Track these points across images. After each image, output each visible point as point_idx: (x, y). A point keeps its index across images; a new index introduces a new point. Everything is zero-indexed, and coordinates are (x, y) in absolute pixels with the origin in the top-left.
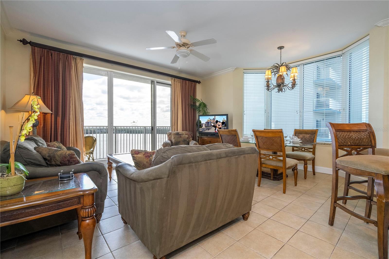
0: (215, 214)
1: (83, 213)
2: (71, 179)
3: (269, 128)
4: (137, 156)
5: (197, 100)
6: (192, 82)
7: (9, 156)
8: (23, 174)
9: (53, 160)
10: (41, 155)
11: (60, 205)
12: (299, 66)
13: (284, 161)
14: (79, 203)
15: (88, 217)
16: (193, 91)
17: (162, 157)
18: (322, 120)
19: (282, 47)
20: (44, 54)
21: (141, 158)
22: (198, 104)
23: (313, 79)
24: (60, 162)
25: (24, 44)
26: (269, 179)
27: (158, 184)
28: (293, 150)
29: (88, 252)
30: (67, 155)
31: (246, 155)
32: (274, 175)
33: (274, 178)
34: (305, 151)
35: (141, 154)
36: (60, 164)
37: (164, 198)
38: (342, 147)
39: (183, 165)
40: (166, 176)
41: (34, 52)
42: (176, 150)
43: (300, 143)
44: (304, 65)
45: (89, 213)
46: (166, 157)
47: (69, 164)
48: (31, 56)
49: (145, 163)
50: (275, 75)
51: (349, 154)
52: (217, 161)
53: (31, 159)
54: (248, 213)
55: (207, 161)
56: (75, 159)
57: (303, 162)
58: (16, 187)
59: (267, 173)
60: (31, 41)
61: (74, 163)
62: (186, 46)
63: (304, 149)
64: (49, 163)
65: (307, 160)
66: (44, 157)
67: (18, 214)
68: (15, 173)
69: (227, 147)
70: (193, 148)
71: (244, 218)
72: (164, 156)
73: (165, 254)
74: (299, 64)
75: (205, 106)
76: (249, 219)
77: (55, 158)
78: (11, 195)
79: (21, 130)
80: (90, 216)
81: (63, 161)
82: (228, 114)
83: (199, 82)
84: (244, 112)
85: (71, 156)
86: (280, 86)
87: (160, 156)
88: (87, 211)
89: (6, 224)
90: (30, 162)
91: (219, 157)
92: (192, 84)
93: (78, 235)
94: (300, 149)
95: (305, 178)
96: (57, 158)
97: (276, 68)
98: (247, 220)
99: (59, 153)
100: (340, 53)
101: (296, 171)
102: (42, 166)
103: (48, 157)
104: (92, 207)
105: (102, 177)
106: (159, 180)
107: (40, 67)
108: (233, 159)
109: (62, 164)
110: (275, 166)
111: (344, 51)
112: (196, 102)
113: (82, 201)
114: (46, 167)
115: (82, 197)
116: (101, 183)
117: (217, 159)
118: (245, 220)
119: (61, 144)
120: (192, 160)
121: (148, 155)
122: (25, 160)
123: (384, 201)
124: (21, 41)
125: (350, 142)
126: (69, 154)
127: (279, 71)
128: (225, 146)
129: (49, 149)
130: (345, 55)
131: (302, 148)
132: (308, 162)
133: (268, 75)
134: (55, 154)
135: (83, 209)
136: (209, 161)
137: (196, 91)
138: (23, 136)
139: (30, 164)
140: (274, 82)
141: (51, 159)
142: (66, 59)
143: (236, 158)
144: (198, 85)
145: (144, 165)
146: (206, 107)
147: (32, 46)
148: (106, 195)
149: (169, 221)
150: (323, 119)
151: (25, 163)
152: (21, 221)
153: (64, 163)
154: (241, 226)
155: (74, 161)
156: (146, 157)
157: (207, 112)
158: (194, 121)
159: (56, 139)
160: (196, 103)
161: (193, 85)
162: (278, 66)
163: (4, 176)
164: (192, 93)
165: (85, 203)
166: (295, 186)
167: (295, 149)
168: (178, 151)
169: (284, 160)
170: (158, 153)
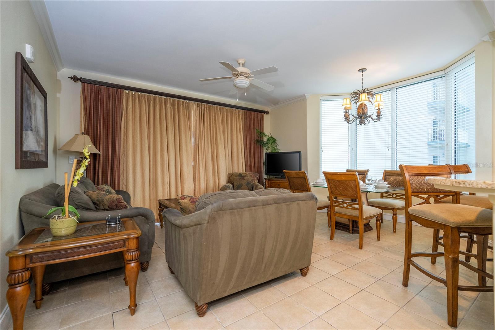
0: (264, 265)
1: (128, 256)
2: (118, 223)
3: (354, 168)
4: (182, 202)
5: (264, 134)
6: (258, 113)
7: (63, 199)
8: (76, 217)
9: (102, 204)
10: (91, 199)
11: (107, 247)
12: (391, 90)
13: (360, 210)
14: (124, 246)
15: (133, 260)
16: (260, 123)
17: (205, 202)
18: (441, 156)
19: (364, 70)
20: (94, 90)
21: (187, 203)
22: (265, 139)
23: (427, 101)
24: (109, 207)
25: (75, 81)
26: (347, 232)
27: (198, 229)
28: (382, 197)
29: (132, 295)
30: (115, 200)
31: (301, 202)
32: (353, 227)
33: (353, 230)
34: (397, 197)
35: (186, 200)
36: (108, 208)
37: (204, 244)
38: (416, 194)
39: (224, 211)
40: (206, 222)
41: (85, 88)
42: (219, 195)
43: (387, 187)
44: (396, 89)
45: (134, 257)
46: (208, 203)
47: (117, 209)
48: (82, 93)
49: (191, 208)
50: (356, 104)
51: (427, 201)
52: (263, 207)
53: (81, 203)
54: (307, 268)
55: (252, 208)
56: (122, 203)
57: (391, 211)
58: (70, 228)
59: (345, 224)
60: (81, 77)
61: (121, 208)
62: (244, 76)
63: (396, 195)
64: (98, 207)
65: (396, 209)
66: (94, 201)
67: (72, 252)
68: (69, 216)
69: (281, 192)
70: (238, 194)
71: (302, 273)
72: (206, 202)
73: (207, 302)
74: (391, 88)
75: (274, 141)
76: (308, 275)
77: (104, 202)
78: (66, 236)
79: (74, 176)
80: (134, 259)
81: (111, 205)
82: (300, 152)
83: (267, 113)
84: (322, 148)
85: (119, 201)
86: (362, 116)
87: (203, 201)
88: (132, 254)
89: (62, 260)
90: (81, 206)
91: (266, 204)
92: (258, 115)
93: (124, 281)
94: (391, 195)
95: (395, 232)
96: (106, 202)
97: (356, 95)
98: (305, 276)
99: (107, 197)
100: (442, 73)
101: (378, 222)
102: (92, 210)
103: (97, 201)
104: (136, 251)
105: (149, 223)
106: (199, 226)
107: (90, 104)
108: (284, 206)
109: (111, 208)
110: (351, 216)
111: (446, 71)
112: (263, 136)
113: (127, 244)
114: (95, 211)
115: (127, 241)
116: (148, 229)
117: (263, 206)
118: (303, 276)
119: (110, 187)
120: (234, 206)
121: (194, 200)
122: (76, 204)
123: (451, 257)
124: (71, 78)
125: (427, 188)
126: (117, 198)
127: (359, 99)
128: (279, 191)
129: (98, 193)
130: (448, 76)
131: (394, 194)
132: (398, 211)
133: (346, 105)
134: (104, 198)
135: (128, 253)
136: (254, 208)
137: (263, 123)
138: (76, 181)
139: (81, 208)
140: (353, 112)
141: (100, 203)
142: (115, 94)
143: (288, 205)
144: (265, 115)
145: (189, 211)
146: (276, 143)
147: (82, 82)
148: (154, 241)
149: (209, 268)
150: (443, 154)
151: (76, 207)
152: (74, 259)
153: (112, 207)
154: (298, 282)
155: (122, 206)
156: (192, 202)
157: (277, 148)
158: (260, 160)
159: (106, 183)
160: (263, 138)
161: (260, 116)
162: (358, 92)
163: (59, 218)
164: (258, 126)
165: (129, 246)
166: (378, 241)
167: (384, 195)
168: (221, 197)
169: (360, 208)
170: (202, 198)
